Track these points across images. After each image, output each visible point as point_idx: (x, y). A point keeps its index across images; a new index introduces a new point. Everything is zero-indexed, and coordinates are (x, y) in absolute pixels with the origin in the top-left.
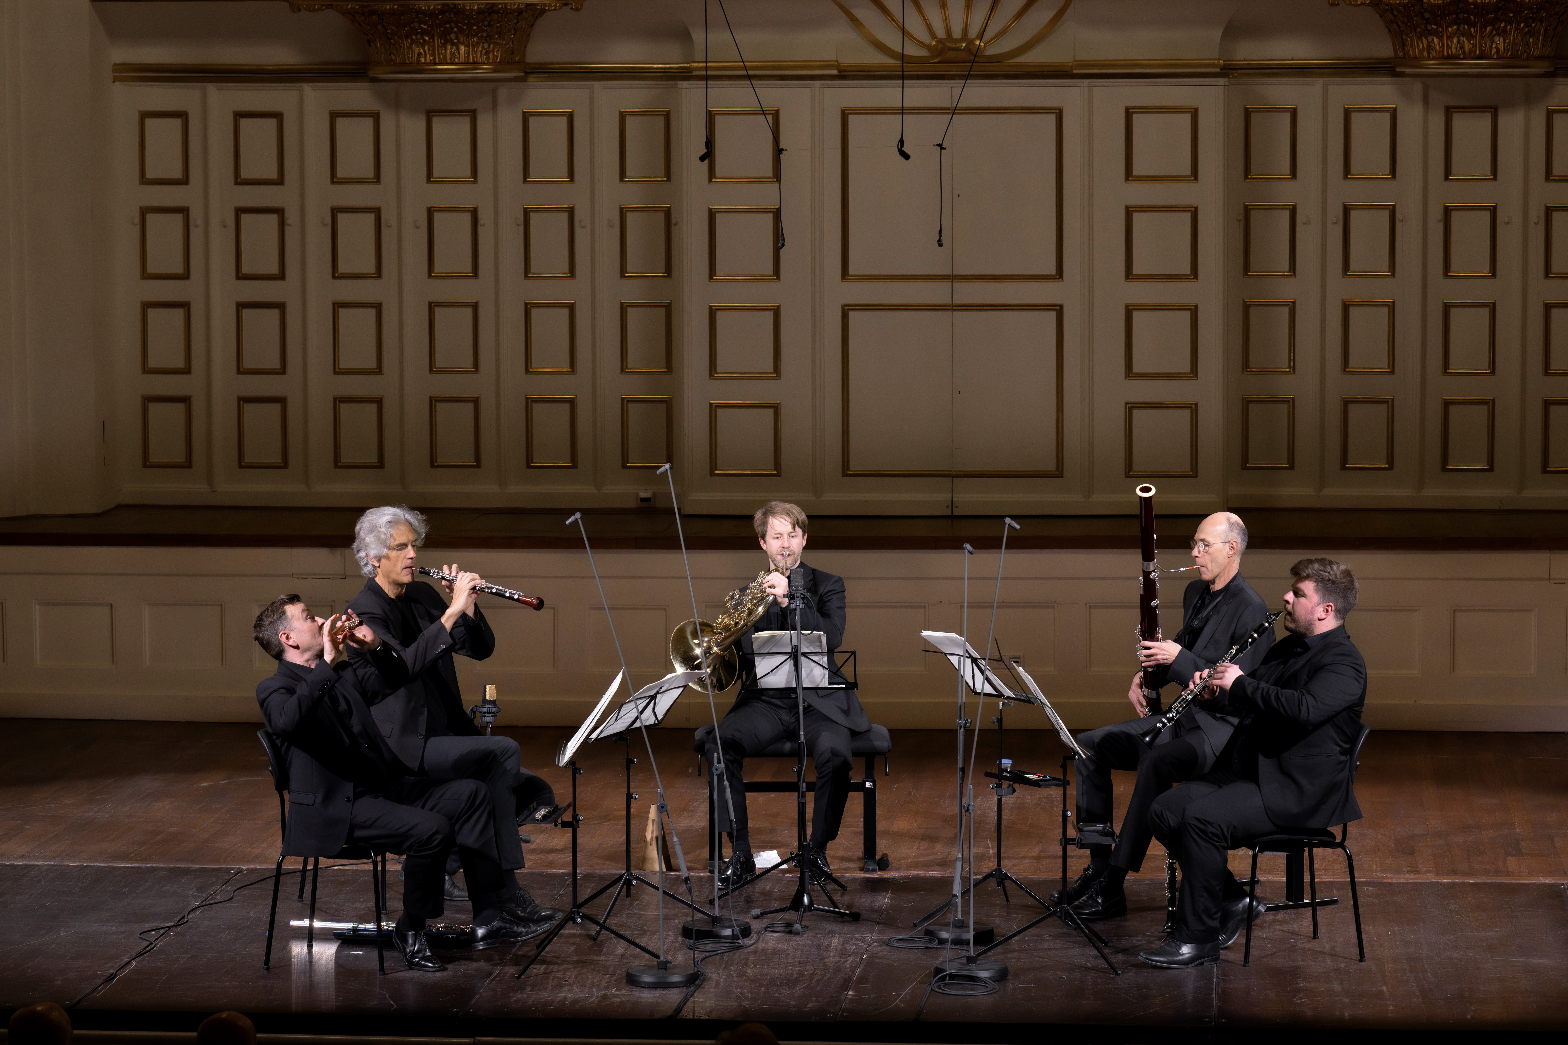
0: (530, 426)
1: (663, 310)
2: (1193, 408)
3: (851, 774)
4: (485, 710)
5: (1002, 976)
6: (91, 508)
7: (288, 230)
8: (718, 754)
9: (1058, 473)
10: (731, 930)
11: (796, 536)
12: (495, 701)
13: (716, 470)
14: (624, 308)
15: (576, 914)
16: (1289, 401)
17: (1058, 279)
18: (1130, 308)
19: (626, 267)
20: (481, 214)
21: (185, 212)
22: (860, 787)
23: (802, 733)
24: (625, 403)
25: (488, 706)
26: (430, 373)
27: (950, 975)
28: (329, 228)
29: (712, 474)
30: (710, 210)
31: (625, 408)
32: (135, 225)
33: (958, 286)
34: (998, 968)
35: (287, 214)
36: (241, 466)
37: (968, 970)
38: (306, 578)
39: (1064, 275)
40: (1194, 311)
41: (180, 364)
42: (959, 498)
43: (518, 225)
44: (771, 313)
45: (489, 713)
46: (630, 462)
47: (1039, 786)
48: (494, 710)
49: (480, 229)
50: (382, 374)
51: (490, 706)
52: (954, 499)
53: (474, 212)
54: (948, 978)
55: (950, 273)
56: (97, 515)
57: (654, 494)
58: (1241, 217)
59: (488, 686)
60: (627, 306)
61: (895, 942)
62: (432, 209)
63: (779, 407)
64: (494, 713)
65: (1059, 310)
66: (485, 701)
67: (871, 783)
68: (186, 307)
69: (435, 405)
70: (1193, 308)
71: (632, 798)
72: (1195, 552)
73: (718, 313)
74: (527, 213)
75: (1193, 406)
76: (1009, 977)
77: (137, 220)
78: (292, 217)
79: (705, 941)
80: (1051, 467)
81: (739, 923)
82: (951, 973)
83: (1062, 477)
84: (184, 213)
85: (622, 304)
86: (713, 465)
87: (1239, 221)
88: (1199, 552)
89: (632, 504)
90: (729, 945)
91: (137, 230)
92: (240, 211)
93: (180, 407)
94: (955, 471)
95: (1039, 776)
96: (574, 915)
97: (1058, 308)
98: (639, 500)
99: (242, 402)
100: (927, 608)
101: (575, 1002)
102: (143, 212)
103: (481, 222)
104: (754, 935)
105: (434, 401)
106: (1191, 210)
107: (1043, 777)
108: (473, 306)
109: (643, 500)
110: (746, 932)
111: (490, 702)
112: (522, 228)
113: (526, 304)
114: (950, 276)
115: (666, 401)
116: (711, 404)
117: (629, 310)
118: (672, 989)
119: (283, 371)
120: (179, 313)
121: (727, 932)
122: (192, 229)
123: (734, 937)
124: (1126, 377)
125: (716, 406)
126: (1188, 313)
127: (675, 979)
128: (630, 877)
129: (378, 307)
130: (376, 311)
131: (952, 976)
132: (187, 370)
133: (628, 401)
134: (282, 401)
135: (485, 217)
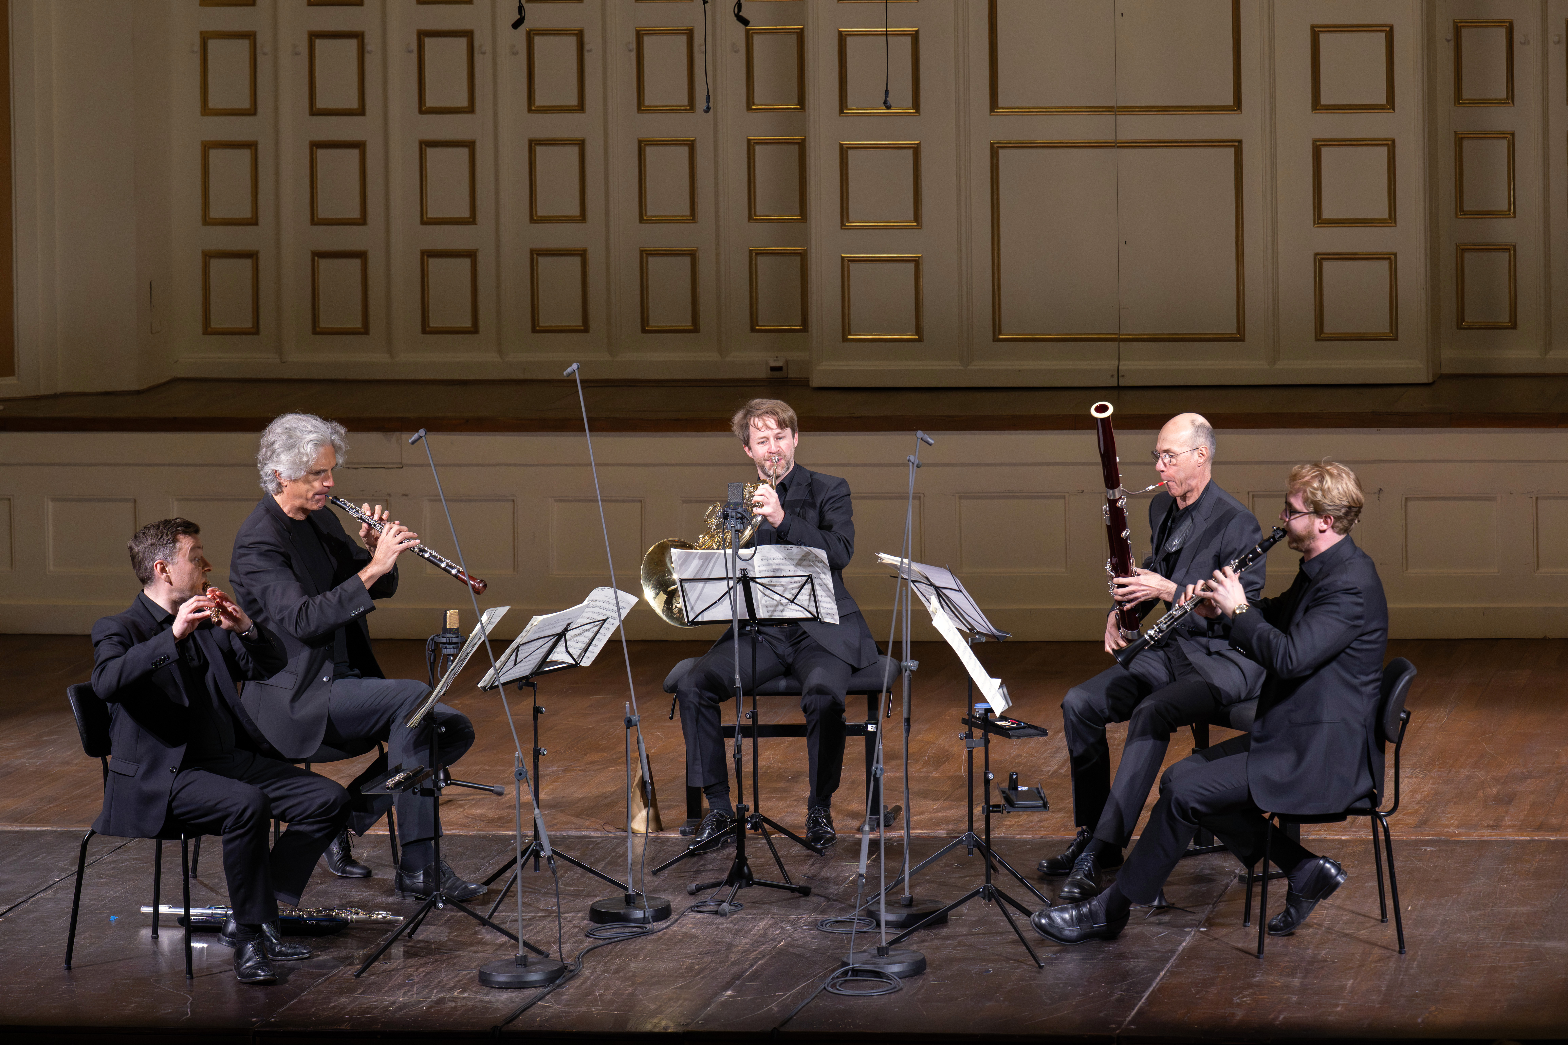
0: (645, 284)
1: (796, 147)
2: (1391, 259)
3: (845, 715)
4: (444, 640)
5: (918, 969)
6: (131, 384)
7: (368, 57)
8: (631, 703)
9: (1239, 337)
10: (642, 912)
11: (784, 437)
12: (457, 629)
13: (850, 334)
14: (751, 146)
15: (438, 898)
16: (1509, 249)
17: (1235, 110)
18: (1318, 143)
19: (753, 97)
20: (587, 38)
21: (252, 38)
22: (859, 730)
23: (737, 677)
24: (754, 255)
25: (449, 635)
26: (531, 223)
27: (853, 970)
28: (415, 55)
29: (845, 340)
30: (840, 33)
31: (754, 262)
32: (194, 52)
33: (1122, 119)
34: (911, 961)
35: (367, 40)
36: (315, 333)
37: (875, 964)
38: (357, 468)
39: (1243, 107)
40: (1391, 146)
41: (247, 214)
42: (1125, 365)
43: (630, 50)
44: (911, 152)
45: (449, 643)
46: (760, 324)
47: (1009, 737)
48: (455, 640)
49: (587, 55)
50: (476, 224)
51: (451, 635)
52: (1120, 368)
53: (580, 35)
54: (850, 972)
55: (1112, 104)
56: (138, 393)
57: (787, 362)
58: (1450, 36)
59: (448, 612)
60: (755, 143)
61: (828, 926)
62: (532, 32)
63: (920, 261)
64: (455, 643)
65: (1237, 146)
66: (446, 630)
67: (874, 726)
68: (253, 148)
69: (537, 259)
70: (1390, 143)
71: (540, 753)
72: (1160, 466)
73: (850, 152)
74: (640, 36)
75: (1392, 257)
76: (927, 971)
77: (197, 47)
78: (372, 44)
79: (609, 925)
80: (1231, 329)
81: (653, 903)
82: (853, 968)
83: (1243, 340)
84: (250, 39)
85: (749, 141)
86: (846, 329)
87: (1448, 41)
88: (1165, 465)
89: (762, 373)
90: (636, 929)
91: (197, 59)
92: (314, 36)
93: (247, 263)
94: (1122, 335)
95: (1013, 724)
96: (436, 899)
97: (1237, 144)
98: (769, 369)
99: (316, 258)
100: (1067, 497)
101: (404, 1006)
102: (204, 37)
103: (587, 47)
104: (674, 916)
105: (535, 256)
106: (1386, 31)
107: (1017, 724)
108: (579, 144)
109: (773, 369)
110: (663, 913)
111: (451, 630)
112: (634, 55)
113: (640, 142)
114: (1113, 107)
115: (800, 253)
116: (843, 258)
117: (758, 148)
118: (525, 990)
119: (362, 221)
120: (246, 154)
121: (639, 914)
122: (260, 58)
123: (645, 920)
124: (1314, 224)
125: (849, 261)
126: (1385, 149)
127: (534, 977)
128: (538, 848)
129: (470, 145)
130: (470, 151)
131: (855, 972)
132: (253, 221)
133: (757, 254)
134: (362, 255)
135: (592, 41)
